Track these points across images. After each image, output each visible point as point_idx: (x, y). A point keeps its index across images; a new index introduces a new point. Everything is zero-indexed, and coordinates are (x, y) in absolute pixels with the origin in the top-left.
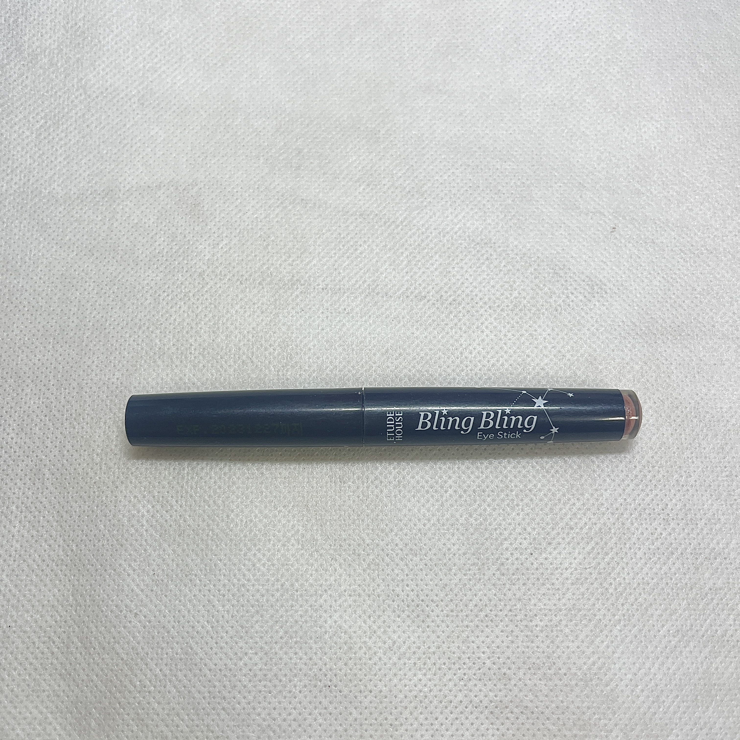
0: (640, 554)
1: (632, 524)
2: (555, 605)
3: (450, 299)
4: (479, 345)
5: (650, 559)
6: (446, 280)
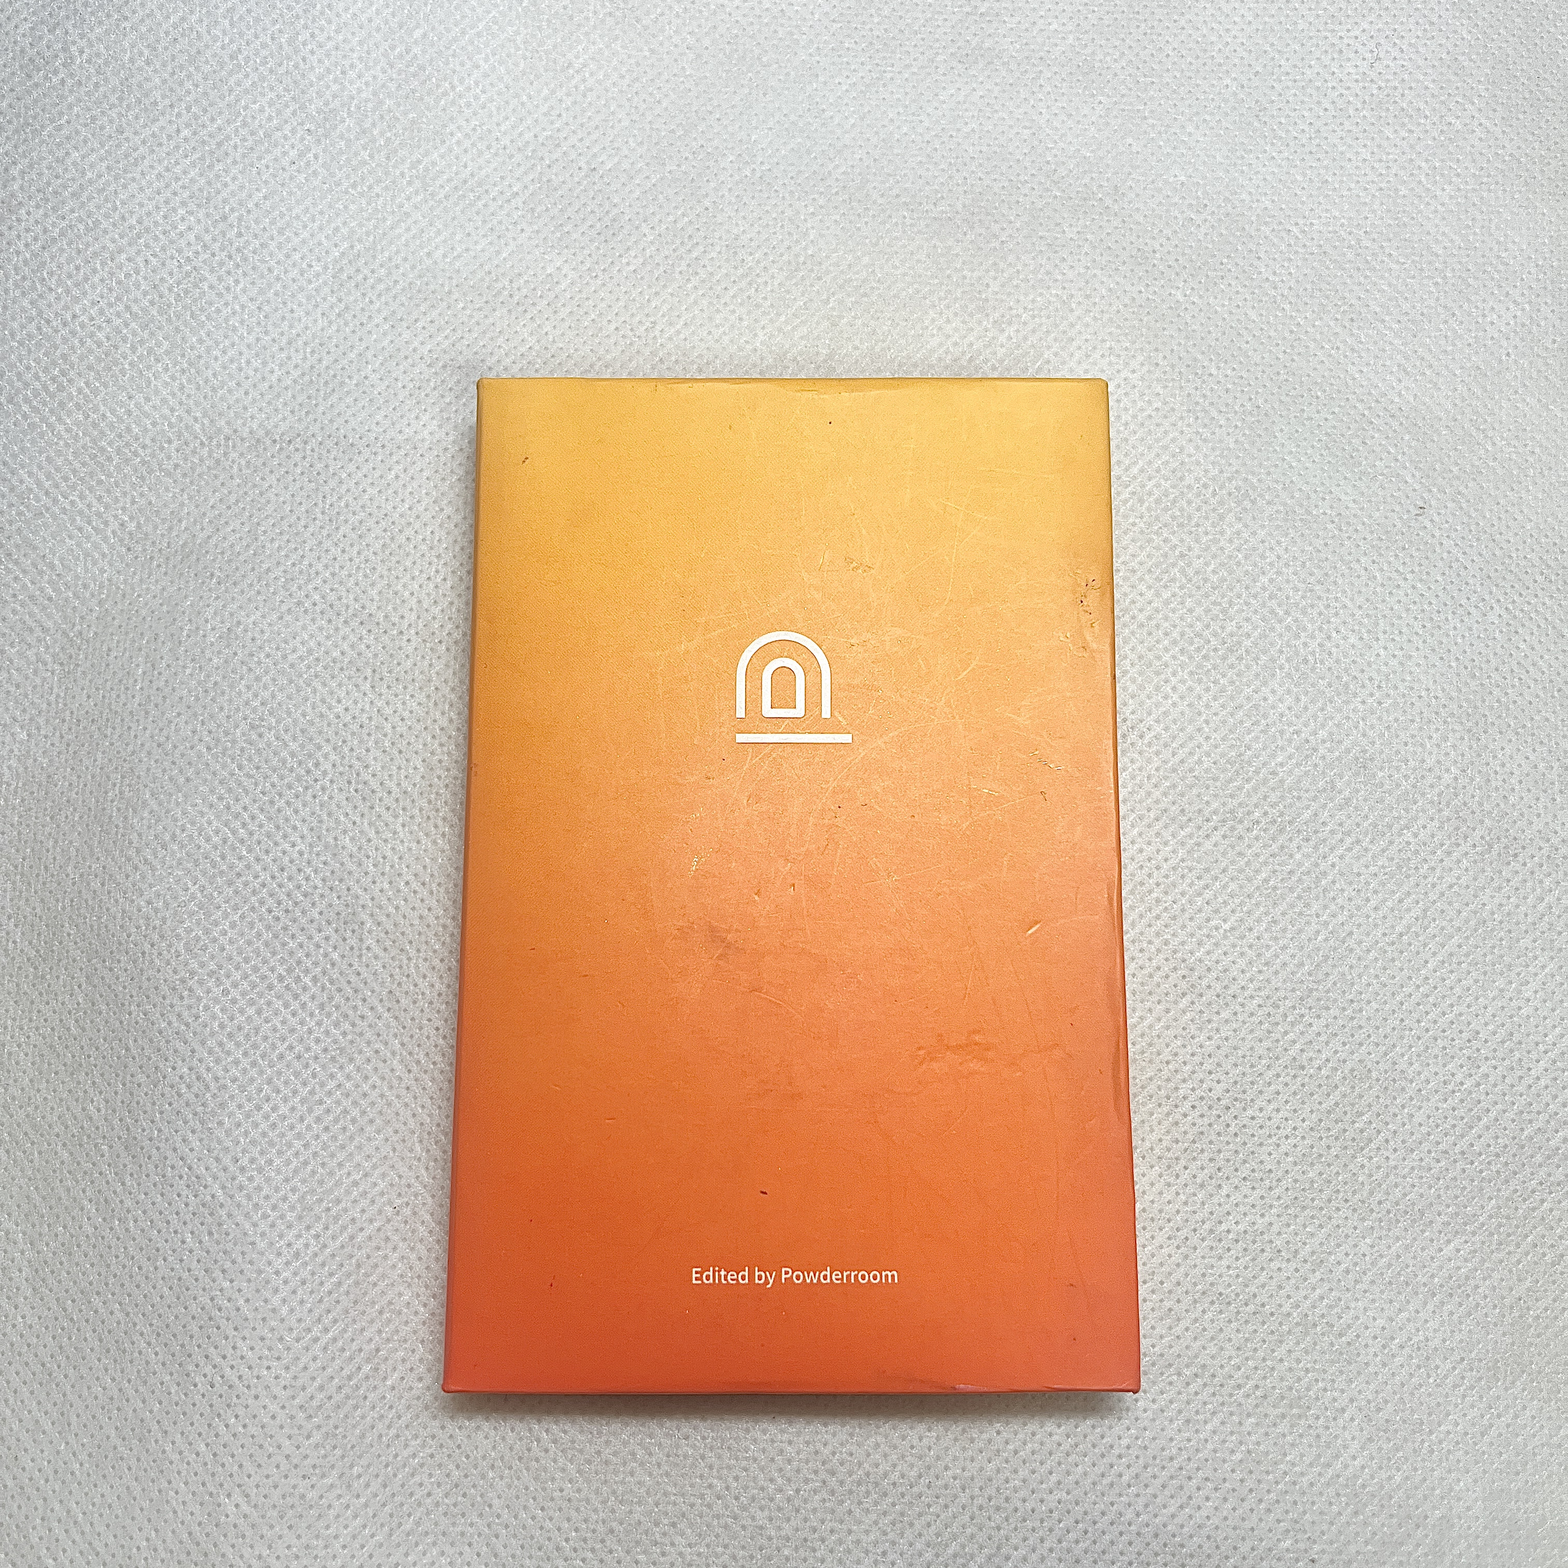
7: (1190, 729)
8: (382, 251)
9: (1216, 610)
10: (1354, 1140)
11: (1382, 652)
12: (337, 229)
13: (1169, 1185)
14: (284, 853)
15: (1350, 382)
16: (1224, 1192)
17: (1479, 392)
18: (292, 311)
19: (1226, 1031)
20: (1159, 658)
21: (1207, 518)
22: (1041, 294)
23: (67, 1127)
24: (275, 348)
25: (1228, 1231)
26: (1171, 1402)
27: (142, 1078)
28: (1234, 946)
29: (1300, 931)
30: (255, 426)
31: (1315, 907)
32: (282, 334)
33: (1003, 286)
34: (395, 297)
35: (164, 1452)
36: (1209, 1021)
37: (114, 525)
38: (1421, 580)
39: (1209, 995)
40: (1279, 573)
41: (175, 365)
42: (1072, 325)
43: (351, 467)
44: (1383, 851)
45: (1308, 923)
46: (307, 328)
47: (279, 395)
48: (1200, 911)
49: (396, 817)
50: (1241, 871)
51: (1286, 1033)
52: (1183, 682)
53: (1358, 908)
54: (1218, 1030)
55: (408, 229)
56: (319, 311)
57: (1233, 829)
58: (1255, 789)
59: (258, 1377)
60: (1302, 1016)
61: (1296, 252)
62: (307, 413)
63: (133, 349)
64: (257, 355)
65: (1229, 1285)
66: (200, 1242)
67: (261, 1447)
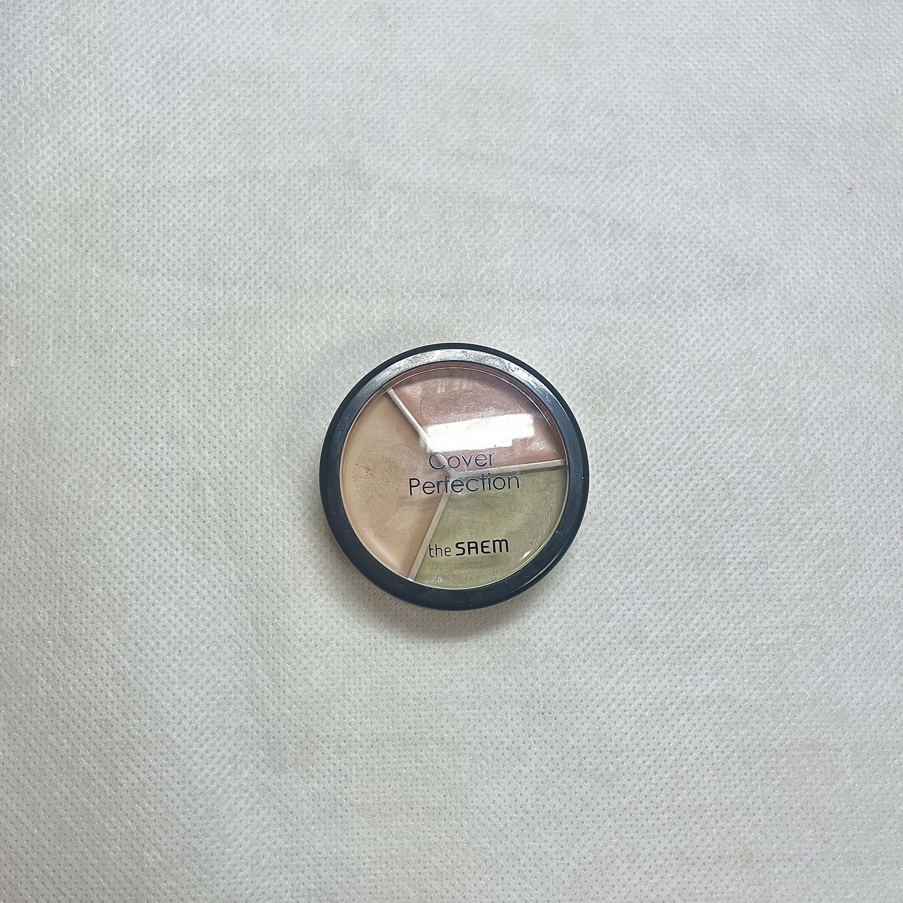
0: (875, 565)
1: (868, 533)
2: (782, 622)
3: (662, 278)
4: (697, 331)
5: (886, 571)
6: (656, 254)
7: (717, 335)
8: (183, 59)
9: (728, 260)
10: (837, 582)
11: (831, 281)
12: (152, 47)
13: (723, 618)
14: (151, 449)
15: (802, 113)
16: (758, 620)
17: (881, 114)
18: (127, 101)
19: (752, 520)
20: (694, 291)
21: (717, 203)
22: (604, 69)
23: (23, 631)
24: (119, 125)
25: (762, 645)
26: (733, 752)
27: (71, 596)
28: (754, 467)
29: (794, 456)
30: (109, 177)
31: (802, 439)
32: (122, 116)
33: (580, 65)
34: (194, 90)
35: (104, 828)
36: (741, 515)
37: (22, 245)
38: (852, 235)
39: (740, 500)
40: (764, 235)
41: (54, 139)
42: (625, 87)
43: (174, 201)
44: (840, 403)
45: (798, 451)
46: (138, 112)
47: (123, 157)
48: (731, 447)
49: (220, 421)
50: (755, 420)
51: (790, 519)
52: (710, 305)
53: (828, 439)
54: (747, 520)
55: (199, 45)
56: (145, 100)
57: (748, 395)
58: (760, 370)
59: (161, 778)
60: (799, 508)
61: (762, 33)
62: (143, 167)
63: (26, 130)
64: (107, 130)
65: (765, 678)
66: (118, 696)
67: (166, 820)
